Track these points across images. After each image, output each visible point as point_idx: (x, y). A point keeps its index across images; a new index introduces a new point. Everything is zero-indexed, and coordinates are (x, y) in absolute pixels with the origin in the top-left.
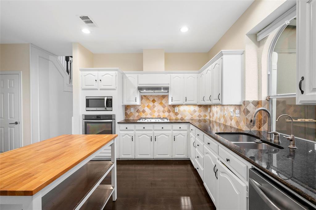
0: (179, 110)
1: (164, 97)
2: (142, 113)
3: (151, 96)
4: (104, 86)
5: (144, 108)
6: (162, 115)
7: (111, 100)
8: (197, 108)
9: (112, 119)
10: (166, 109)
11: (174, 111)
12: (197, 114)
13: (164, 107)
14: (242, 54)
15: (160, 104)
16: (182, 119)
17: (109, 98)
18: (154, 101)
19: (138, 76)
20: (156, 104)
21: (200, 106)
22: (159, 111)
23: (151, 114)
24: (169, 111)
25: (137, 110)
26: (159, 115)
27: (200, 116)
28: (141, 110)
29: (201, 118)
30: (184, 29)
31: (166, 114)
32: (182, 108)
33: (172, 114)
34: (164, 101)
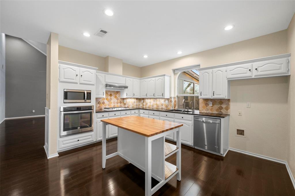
0: (126, 102)
1: (117, 92)
2: (103, 105)
3: (109, 91)
4: (84, 81)
5: (104, 100)
6: (116, 105)
7: (90, 93)
8: (135, 100)
9: (92, 110)
10: (119, 101)
11: (123, 102)
12: (135, 104)
13: (118, 99)
14: (170, 77)
15: (115, 97)
16: (128, 107)
17: (88, 92)
18: (111, 95)
19: (105, 75)
20: (113, 97)
21: (137, 99)
22: (114, 103)
23: (109, 105)
24: (121, 103)
25: (98, 102)
26: (114, 106)
27: (137, 105)
28: (102, 102)
29: (137, 107)
30: (146, 57)
31: (119, 104)
32: (128, 100)
33: (122, 104)
34: (117, 96)
